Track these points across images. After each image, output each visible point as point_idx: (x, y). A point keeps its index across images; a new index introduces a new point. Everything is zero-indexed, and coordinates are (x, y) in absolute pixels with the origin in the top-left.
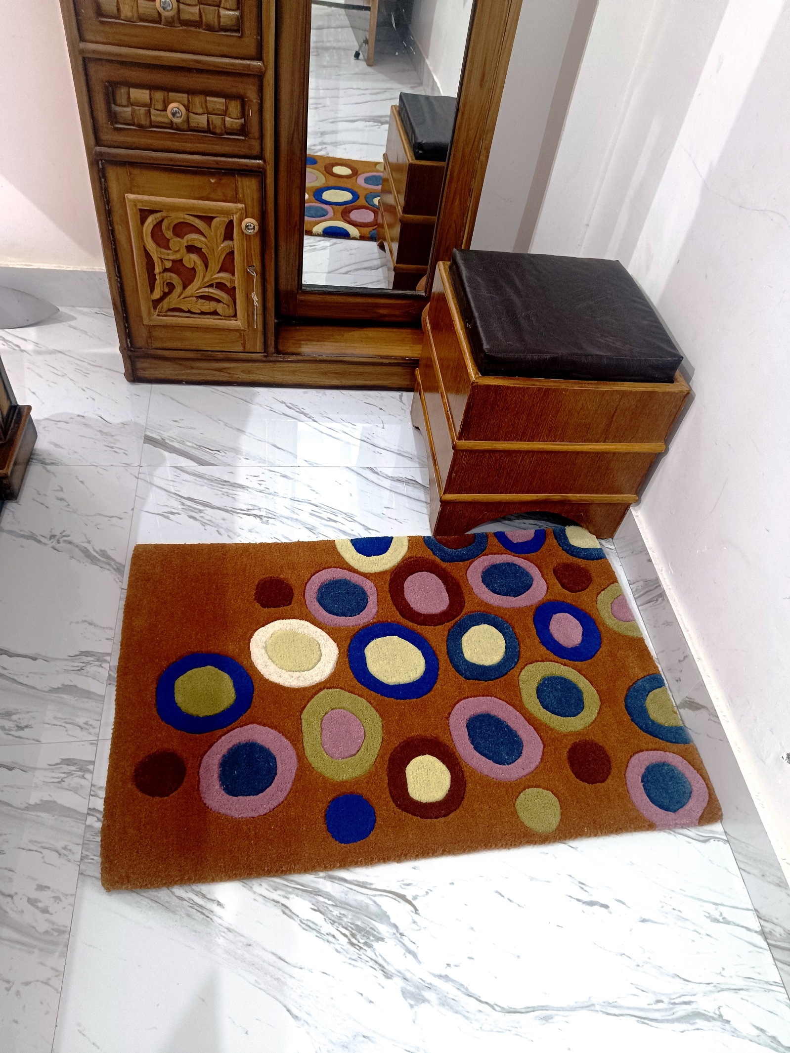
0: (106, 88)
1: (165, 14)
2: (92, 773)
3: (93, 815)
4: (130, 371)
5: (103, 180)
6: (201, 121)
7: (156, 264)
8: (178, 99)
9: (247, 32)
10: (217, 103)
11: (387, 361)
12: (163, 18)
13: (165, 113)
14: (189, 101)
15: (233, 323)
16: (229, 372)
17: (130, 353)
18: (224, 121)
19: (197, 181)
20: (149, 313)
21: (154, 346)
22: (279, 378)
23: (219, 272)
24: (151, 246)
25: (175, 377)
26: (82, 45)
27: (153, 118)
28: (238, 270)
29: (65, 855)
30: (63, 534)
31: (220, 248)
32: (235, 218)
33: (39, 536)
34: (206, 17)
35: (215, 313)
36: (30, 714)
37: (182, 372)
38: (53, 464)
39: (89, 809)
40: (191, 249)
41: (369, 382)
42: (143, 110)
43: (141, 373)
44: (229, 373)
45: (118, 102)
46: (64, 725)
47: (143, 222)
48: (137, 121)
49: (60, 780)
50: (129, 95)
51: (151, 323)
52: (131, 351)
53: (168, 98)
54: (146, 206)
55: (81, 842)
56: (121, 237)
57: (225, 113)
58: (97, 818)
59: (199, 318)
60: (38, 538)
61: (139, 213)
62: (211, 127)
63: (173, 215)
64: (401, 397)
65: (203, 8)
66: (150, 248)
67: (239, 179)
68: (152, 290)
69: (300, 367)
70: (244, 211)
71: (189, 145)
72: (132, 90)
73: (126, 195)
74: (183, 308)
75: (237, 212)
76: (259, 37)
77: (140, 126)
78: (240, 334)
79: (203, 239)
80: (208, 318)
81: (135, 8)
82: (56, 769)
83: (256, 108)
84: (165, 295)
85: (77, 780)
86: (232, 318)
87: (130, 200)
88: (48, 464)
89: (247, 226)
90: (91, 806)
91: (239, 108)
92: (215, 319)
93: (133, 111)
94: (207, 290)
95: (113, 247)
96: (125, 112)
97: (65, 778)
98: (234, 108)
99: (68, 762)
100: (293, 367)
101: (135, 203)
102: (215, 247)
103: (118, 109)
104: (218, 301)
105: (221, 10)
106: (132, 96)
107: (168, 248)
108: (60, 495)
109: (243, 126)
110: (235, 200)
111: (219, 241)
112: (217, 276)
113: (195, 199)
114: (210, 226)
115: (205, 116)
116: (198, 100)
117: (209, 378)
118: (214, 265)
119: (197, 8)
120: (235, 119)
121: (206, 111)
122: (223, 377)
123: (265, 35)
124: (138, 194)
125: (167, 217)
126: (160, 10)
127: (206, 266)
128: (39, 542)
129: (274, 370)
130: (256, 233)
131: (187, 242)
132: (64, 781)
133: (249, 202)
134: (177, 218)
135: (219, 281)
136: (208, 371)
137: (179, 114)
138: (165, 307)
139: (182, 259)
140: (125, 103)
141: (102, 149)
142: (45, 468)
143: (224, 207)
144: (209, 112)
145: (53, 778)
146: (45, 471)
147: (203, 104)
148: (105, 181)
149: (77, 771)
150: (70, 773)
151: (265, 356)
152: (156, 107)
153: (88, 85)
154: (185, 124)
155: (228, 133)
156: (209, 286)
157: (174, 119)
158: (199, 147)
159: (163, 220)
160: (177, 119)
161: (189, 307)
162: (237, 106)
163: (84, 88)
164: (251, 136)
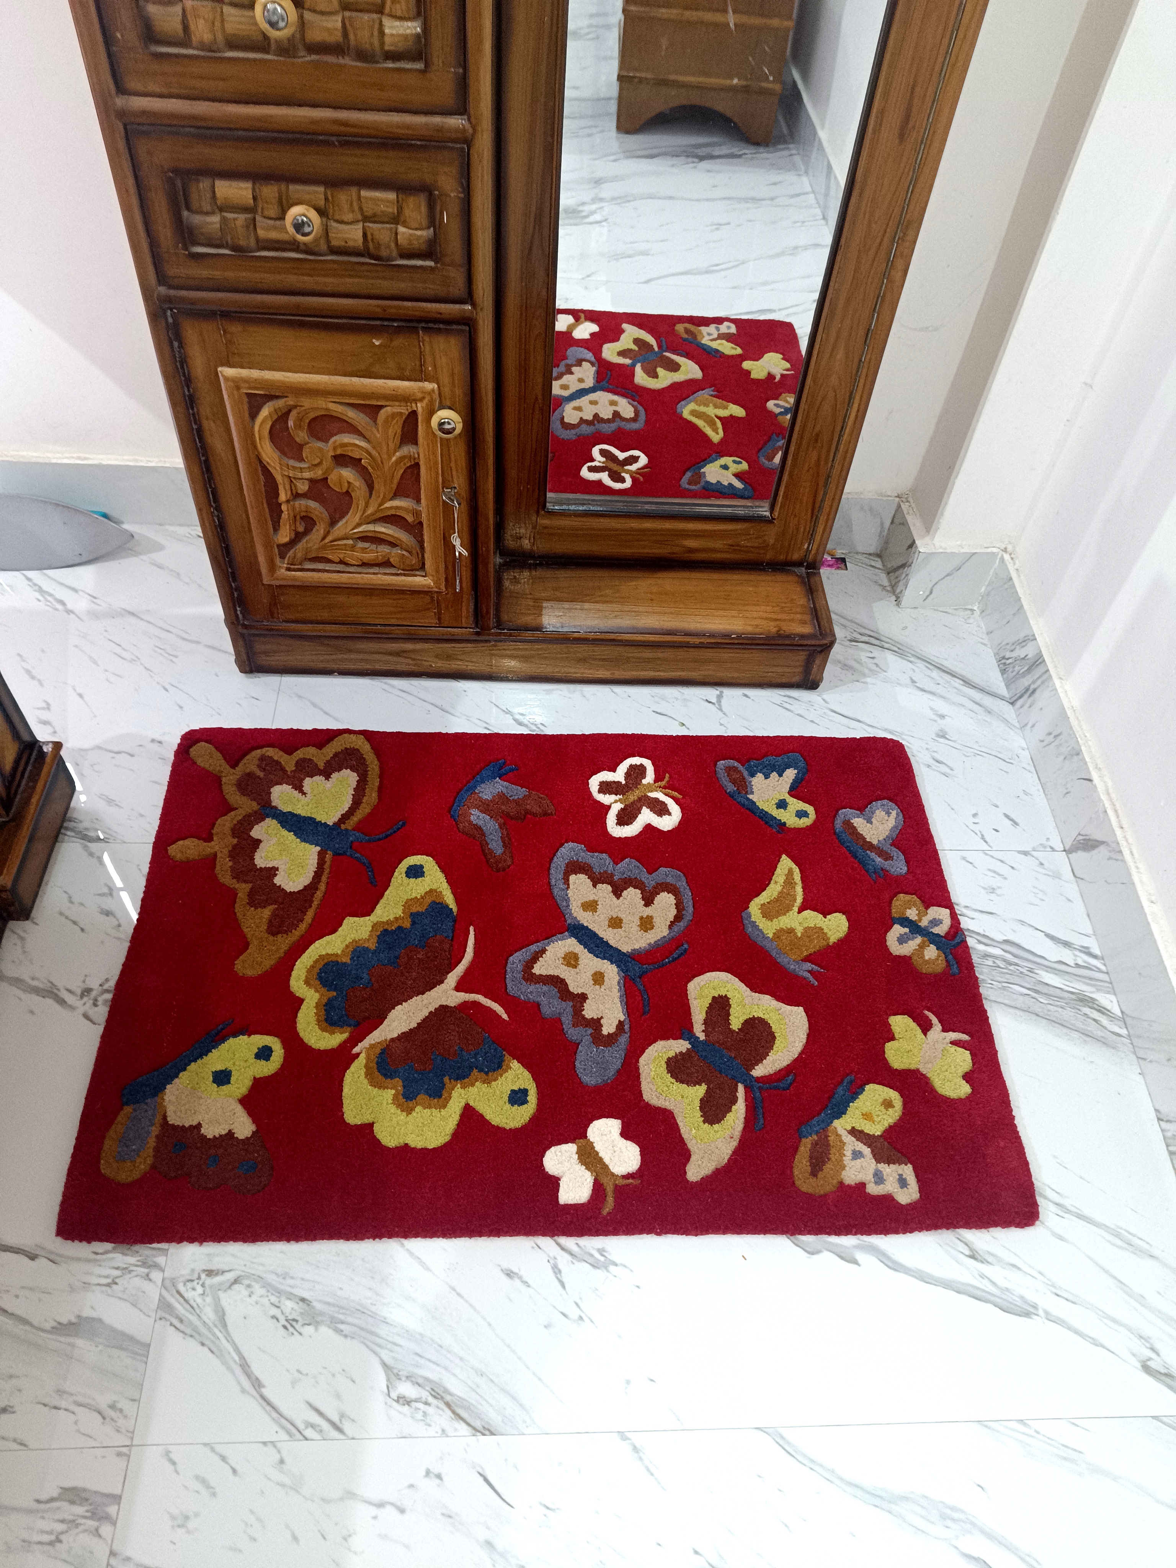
0: (171, 182)
1: (274, 34)
2: (114, 1523)
4: (244, 657)
5: (176, 344)
6: (353, 234)
7: (281, 487)
8: (307, 197)
9: (437, 61)
10: (382, 200)
12: (272, 42)
13: (281, 223)
14: (326, 199)
15: (419, 581)
16: (413, 656)
17: (241, 630)
18: (396, 234)
19: (350, 343)
20: (272, 566)
22: (503, 666)
23: (392, 499)
24: (269, 453)
25: (321, 666)
26: (120, 102)
27: (261, 233)
28: (426, 496)
30: (105, 987)
31: (394, 459)
32: (420, 407)
33: (62, 990)
34: (355, 35)
35: (386, 564)
37: (333, 657)
38: (99, 839)
40: (342, 460)
41: (662, 674)
42: (241, 218)
43: (263, 660)
45: (195, 205)
46: (74, 1408)
47: (253, 415)
48: (232, 239)
49: (53, 1537)
50: (214, 192)
51: (278, 583)
52: (245, 627)
53: (288, 195)
54: (257, 388)
56: (216, 443)
57: (396, 219)
59: (360, 573)
60: (60, 994)
61: (245, 399)
62: (371, 245)
63: (307, 403)
64: (720, 697)
65: (350, 18)
66: (268, 460)
67: (426, 338)
68: (276, 528)
69: (538, 649)
70: (436, 396)
71: (331, 280)
72: (220, 184)
73: (220, 369)
74: (330, 557)
75: (424, 398)
76: (461, 71)
77: (236, 248)
78: (432, 598)
79: (363, 444)
80: (374, 574)
81: (218, 24)
82: (50, 1510)
83: (455, 207)
84: (297, 537)
85: (84, 1538)
86: (417, 573)
87: (227, 379)
88: (89, 839)
89: (441, 424)
91: (424, 209)
92: (385, 574)
93: (224, 220)
94: (370, 527)
95: (203, 458)
96: (211, 223)
97: (63, 1533)
98: (416, 209)
99: (73, 1495)
101: (237, 384)
102: (385, 456)
103: (196, 219)
104: (393, 545)
105: (385, 20)
106: (218, 194)
107: (301, 460)
108: (108, 903)
109: (432, 242)
110: (420, 375)
111: (391, 444)
112: (387, 505)
113: (345, 375)
114: (375, 421)
115: (360, 226)
116: (344, 197)
118: (384, 488)
119: (339, 18)
120: (416, 229)
121: (360, 217)
122: (403, 664)
123: (472, 67)
124: (242, 367)
125: (295, 407)
126: (265, 26)
127: (371, 487)
128: (62, 1002)
129: (493, 655)
130: (460, 434)
131: (335, 449)
132: (60, 1541)
133: (445, 378)
134: (313, 409)
135: (393, 512)
136: (377, 657)
137: (309, 226)
138: (299, 555)
139: (327, 479)
140: (207, 207)
141: (172, 292)
142: (85, 848)
143: (398, 388)
144: (366, 219)
145: (43, 1532)
146: (86, 854)
147: (355, 203)
148: (181, 346)
149: (85, 1517)
150: (72, 1523)
151: (477, 634)
152: (266, 213)
153: (136, 177)
154: (323, 242)
155: (403, 256)
156: (375, 521)
157: (299, 237)
158: (350, 283)
159: (290, 411)
160: (305, 235)
161: (342, 556)
162: (420, 206)
163: (131, 181)
164: (447, 260)
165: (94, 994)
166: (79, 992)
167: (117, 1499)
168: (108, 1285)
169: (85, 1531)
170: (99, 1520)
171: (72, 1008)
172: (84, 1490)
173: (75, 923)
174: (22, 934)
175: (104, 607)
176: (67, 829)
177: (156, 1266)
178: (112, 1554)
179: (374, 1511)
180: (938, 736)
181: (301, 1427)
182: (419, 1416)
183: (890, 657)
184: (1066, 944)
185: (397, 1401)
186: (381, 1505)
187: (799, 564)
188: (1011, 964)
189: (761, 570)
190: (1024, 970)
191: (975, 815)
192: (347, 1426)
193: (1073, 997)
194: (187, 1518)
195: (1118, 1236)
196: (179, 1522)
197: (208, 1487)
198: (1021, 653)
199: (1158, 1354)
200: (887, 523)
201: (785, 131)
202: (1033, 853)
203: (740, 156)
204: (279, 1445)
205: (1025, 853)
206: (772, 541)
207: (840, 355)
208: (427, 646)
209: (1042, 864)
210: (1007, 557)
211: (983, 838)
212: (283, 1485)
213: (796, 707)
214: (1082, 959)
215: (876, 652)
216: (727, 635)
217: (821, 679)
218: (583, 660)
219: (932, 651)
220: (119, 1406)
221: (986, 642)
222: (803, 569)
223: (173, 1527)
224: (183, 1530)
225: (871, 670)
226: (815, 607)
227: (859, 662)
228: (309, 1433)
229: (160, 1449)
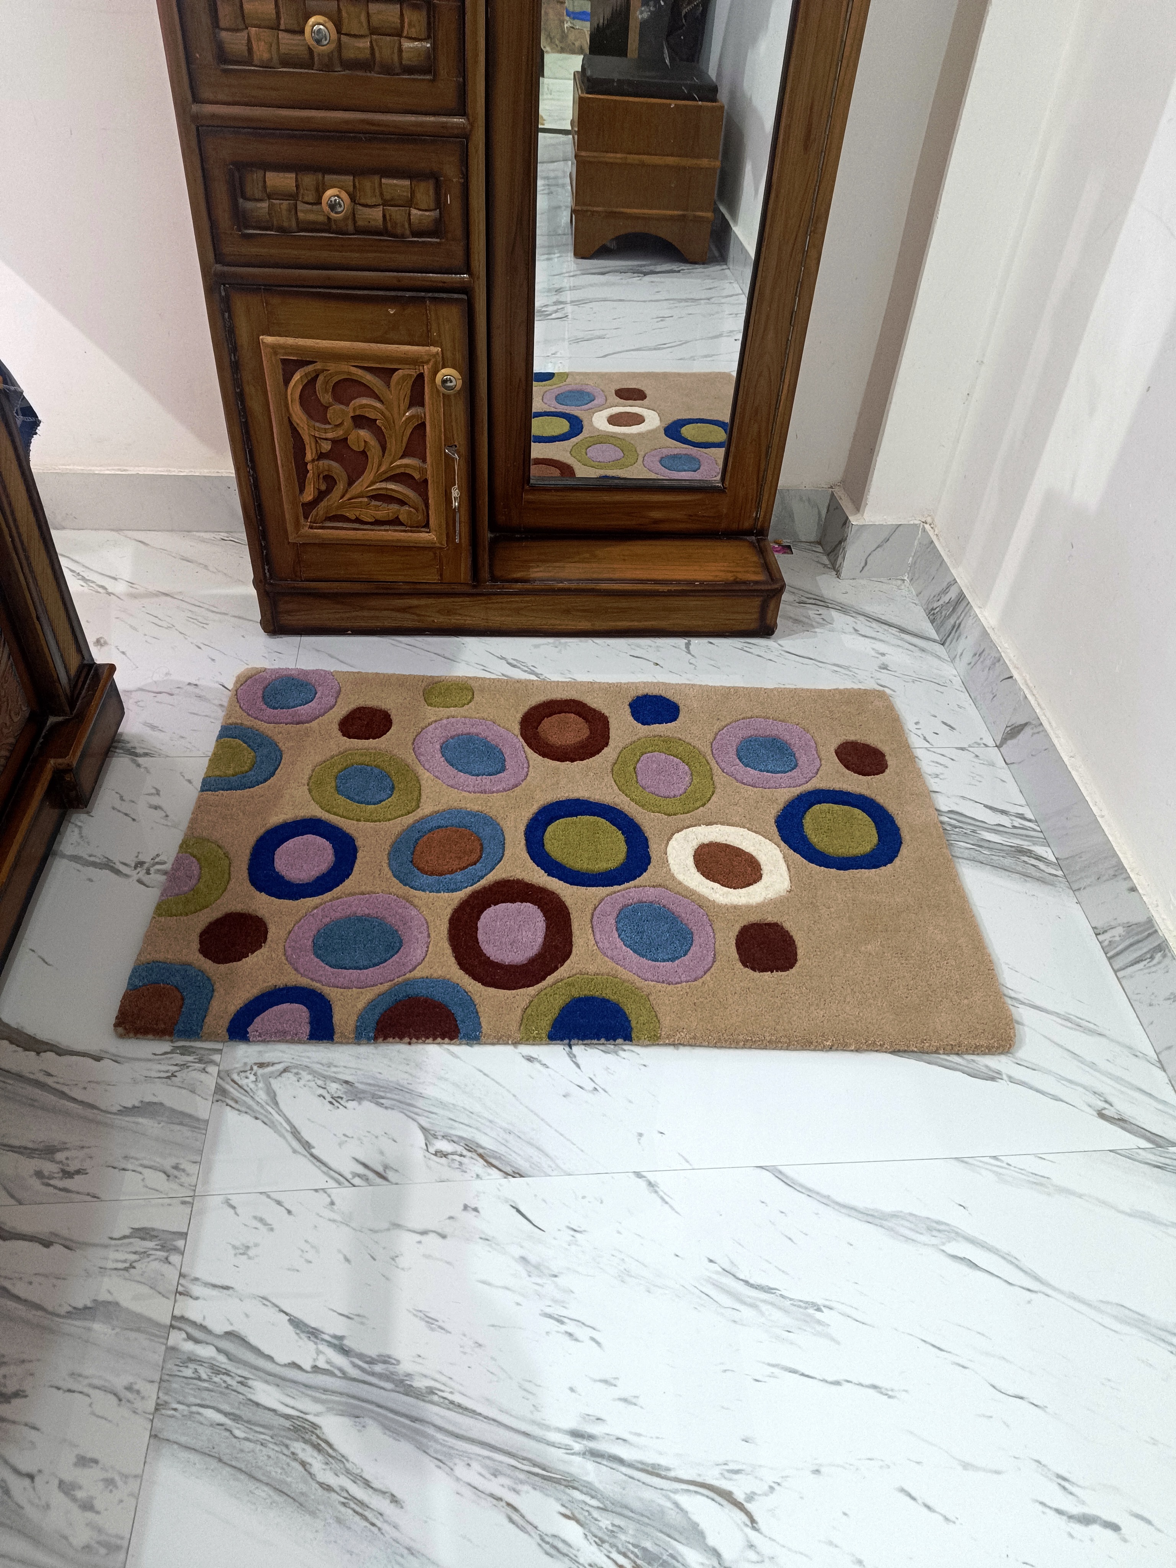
0: (231, 173)
1: (318, 49)
2: (183, 1254)
3: (180, 1329)
4: (269, 616)
6: (374, 216)
7: (307, 447)
8: (338, 183)
9: (443, 73)
10: (399, 186)
11: (665, 588)
12: (316, 59)
13: (318, 207)
14: (354, 185)
15: (424, 537)
16: (418, 612)
17: (268, 587)
18: (409, 215)
19: (367, 312)
20: (297, 525)
21: (304, 576)
22: (497, 619)
23: (402, 457)
24: (299, 417)
25: (336, 624)
26: (195, 108)
27: (301, 215)
28: (431, 453)
29: (129, 1401)
30: (156, 860)
31: (404, 419)
32: (426, 369)
33: (118, 864)
34: (381, 53)
35: (395, 522)
36: (86, 1150)
37: (347, 615)
38: (146, 755)
39: (174, 1317)
40: (360, 421)
41: (636, 624)
42: (286, 204)
43: (287, 620)
44: (418, 615)
45: (249, 193)
46: (140, 1169)
47: (287, 382)
48: (277, 221)
49: (127, 1265)
50: (265, 181)
51: (301, 540)
52: (272, 584)
53: (324, 184)
54: (291, 355)
55: (157, 1378)
56: (255, 405)
57: (410, 203)
58: (187, 1333)
59: (372, 530)
60: (116, 867)
61: (280, 366)
62: (389, 225)
63: (332, 367)
64: (688, 645)
65: (376, 40)
66: (298, 422)
67: (433, 307)
68: (302, 490)
69: (528, 602)
70: (440, 359)
71: (356, 254)
72: (269, 175)
74: (347, 514)
75: (430, 360)
76: (461, 79)
77: (282, 230)
78: (435, 554)
79: (378, 405)
80: (385, 530)
81: (274, 46)
82: (121, 1245)
83: (457, 190)
84: (321, 496)
85: (155, 1265)
86: (422, 529)
87: (267, 345)
88: (137, 755)
89: (444, 382)
90: (177, 1313)
91: (432, 192)
92: (397, 531)
93: (271, 207)
94: (383, 485)
95: (243, 422)
96: (261, 208)
97: (136, 1261)
98: (425, 193)
99: (143, 1233)
100: (517, 602)
101: (275, 349)
102: (396, 416)
103: (249, 205)
104: (402, 503)
105: (403, 40)
106: (268, 183)
107: (326, 421)
108: (155, 800)
109: (439, 221)
110: (426, 340)
111: (402, 408)
112: (398, 463)
113: (365, 340)
114: (388, 383)
115: (381, 208)
116: (368, 184)
117: (387, 624)
118: (395, 445)
119: (368, 40)
120: (426, 210)
121: (380, 202)
122: (408, 620)
123: (470, 75)
124: (280, 335)
125: (323, 371)
126: (313, 44)
127: (384, 448)
128: (118, 872)
129: (487, 608)
130: (459, 392)
131: (354, 410)
132: (134, 1268)
133: (447, 343)
134: (337, 373)
135: (402, 470)
136: (386, 613)
137: (341, 206)
138: (321, 513)
139: (346, 439)
140: (258, 194)
141: (226, 269)
142: (134, 761)
143: (408, 351)
144: (386, 203)
145: (117, 1261)
146: (134, 766)
147: (377, 191)
148: (230, 317)
149: (156, 1250)
150: (145, 1254)
151: (474, 587)
152: (306, 199)
153: (203, 169)
154: (350, 222)
155: (414, 234)
156: (387, 480)
157: (333, 215)
158: (371, 257)
159: (317, 376)
160: (337, 213)
161: (357, 513)
162: (428, 190)
163: (199, 173)
164: (449, 235)
165: (146, 866)
166: (133, 865)
167: (184, 1236)
168: (168, 1077)
169: (156, 1259)
170: (168, 1251)
171: (127, 876)
172: (153, 1229)
173: (126, 815)
174: (79, 824)
175: (141, 590)
176: (116, 748)
177: (212, 1062)
178: (181, 1275)
179: (418, 1237)
180: (880, 668)
181: (349, 1177)
182: (456, 1165)
183: (834, 613)
184: (1003, 812)
185: (435, 1155)
186: (424, 1233)
187: (749, 533)
188: (956, 827)
189: (717, 539)
190: (968, 832)
191: (917, 723)
192: (390, 1175)
193: (1013, 849)
194: (248, 1247)
195: (1068, 1020)
196: (241, 1251)
197: (266, 1224)
198: (946, 599)
199: (1111, 1105)
200: (824, 512)
201: (717, 254)
202: (970, 749)
203: (679, 271)
204: (329, 1191)
205: (962, 749)
206: (725, 511)
207: (771, 335)
208: (431, 601)
209: (977, 756)
210: (927, 527)
211: (925, 739)
212: (334, 1221)
213: (755, 650)
214: (1018, 822)
215: (822, 611)
216: (691, 583)
217: (776, 625)
218: (567, 612)
219: (869, 609)
220: (182, 1167)
221: (917, 602)
222: (754, 538)
223: (235, 1255)
224: (245, 1257)
225: (818, 623)
226: (766, 563)
227: (809, 618)
228: (356, 1181)
229: (221, 1198)
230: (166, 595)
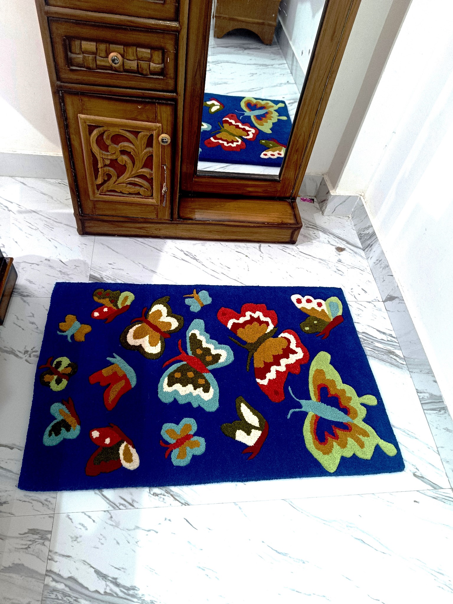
0: (64, 40)
2: (50, 541)
3: (49, 576)
4: (81, 228)
5: (62, 104)
6: (133, 65)
7: (99, 162)
8: (116, 50)
9: (168, 1)
10: (145, 52)
11: (252, 225)
13: (107, 59)
14: (124, 51)
15: (150, 201)
16: (147, 229)
17: (81, 218)
18: (150, 65)
19: (129, 107)
20: (94, 193)
21: (97, 213)
22: (180, 234)
23: (142, 168)
24: (96, 149)
25: (110, 232)
26: (47, 8)
27: (98, 63)
28: (155, 167)
30: (34, 350)
31: (143, 153)
32: (155, 133)
33: (17, 352)
35: (139, 194)
37: (115, 229)
38: (28, 296)
39: (47, 571)
40: (123, 152)
41: (239, 237)
42: (91, 57)
43: (88, 230)
44: (146, 231)
45: (73, 51)
46: (31, 501)
47: (90, 133)
48: (87, 64)
49: (27, 546)
50: (81, 46)
51: (95, 199)
52: (82, 216)
53: (109, 48)
54: (92, 123)
55: (40, 599)
56: (75, 143)
57: (150, 60)
58: (53, 578)
59: (128, 197)
60: (16, 353)
61: (88, 127)
62: (140, 69)
63: (111, 129)
64: (260, 247)
66: (95, 151)
67: (158, 106)
68: (96, 178)
69: (194, 227)
70: (161, 129)
71: (124, 82)
72: (83, 43)
73: (79, 115)
74: (117, 190)
75: (156, 129)
76: (177, 5)
77: (89, 68)
78: (155, 207)
79: (132, 146)
80: (133, 197)
82: (25, 537)
83: (172, 56)
84: (105, 182)
85: (39, 546)
86: (150, 198)
87: (81, 119)
88: (24, 296)
89: (162, 140)
90: (48, 569)
92: (138, 198)
93: (84, 57)
94: (133, 179)
96: (78, 58)
97: (30, 545)
98: (157, 56)
99: (33, 531)
100: (189, 227)
101: (85, 121)
102: (140, 152)
103: (73, 56)
104: (141, 186)
106: (83, 47)
107: (108, 151)
108: (32, 319)
109: (163, 69)
110: (155, 120)
111: (143, 147)
112: (140, 170)
113: (127, 119)
114: (137, 137)
115: (136, 62)
116: (131, 50)
117: (133, 233)
118: (139, 164)
120: (157, 64)
121: (136, 58)
122: (142, 232)
123: (181, 3)
124: (87, 114)
125: (107, 131)
127: (134, 163)
128: (17, 356)
129: (176, 229)
130: (169, 144)
131: (121, 148)
132: (30, 548)
133: (165, 123)
134: (114, 132)
135: (142, 174)
136: (133, 229)
137: (117, 61)
138: (105, 189)
139: (117, 159)
140: (78, 51)
141: (62, 84)
142: (22, 299)
143: (147, 125)
144: (138, 59)
145: (23, 545)
146: (22, 301)
147: (135, 53)
148: (64, 105)
149: (39, 539)
150: (34, 541)
151: (171, 221)
152: (101, 55)
153: (51, 38)
154: (121, 67)
155: (152, 74)
156: (134, 177)
157: (114, 65)
158: (131, 83)
159: (104, 132)
160: (115, 64)
161: (121, 190)
162: (159, 55)
163: (49, 40)
164: (168, 76)
165: (29, 353)
166: (23, 352)
167: (50, 532)
169: (38, 544)
170: (44, 540)
171: (21, 358)
172: (38, 530)
173: (20, 327)
175: (23, 209)
176: (14, 292)
178: (50, 551)
179: (147, 533)
180: (338, 261)
181: (118, 505)
182: (162, 499)
183: (321, 234)
184: (384, 333)
185: (153, 495)
186: (149, 531)
187: (288, 198)
188: (365, 340)
189: (275, 200)
190: (370, 342)
191: (352, 289)
192: (135, 504)
193: (387, 351)
194: (77, 538)
195: (404, 431)
196: (74, 539)
197: (84, 527)
198: (367, 232)
199: (419, 471)
200: (319, 185)
201: (276, 40)
202: (372, 302)
203: (259, 49)
204: (110, 511)
205: (369, 302)
206: (279, 189)
207: (307, 120)
208: (152, 225)
209: (375, 306)
210: (362, 197)
211: (355, 297)
212: (112, 525)
213: (288, 251)
214: (390, 338)
215: (316, 231)
216: (264, 223)
217: (297, 240)
218: (210, 232)
219: (336, 231)
220: (48, 500)
221: (354, 228)
222: (290, 200)
223: (72, 541)
224: (76, 542)
225: (314, 238)
226: (295, 213)
227: (309, 235)
228: (121, 507)
229: (65, 515)
230: (35, 212)
